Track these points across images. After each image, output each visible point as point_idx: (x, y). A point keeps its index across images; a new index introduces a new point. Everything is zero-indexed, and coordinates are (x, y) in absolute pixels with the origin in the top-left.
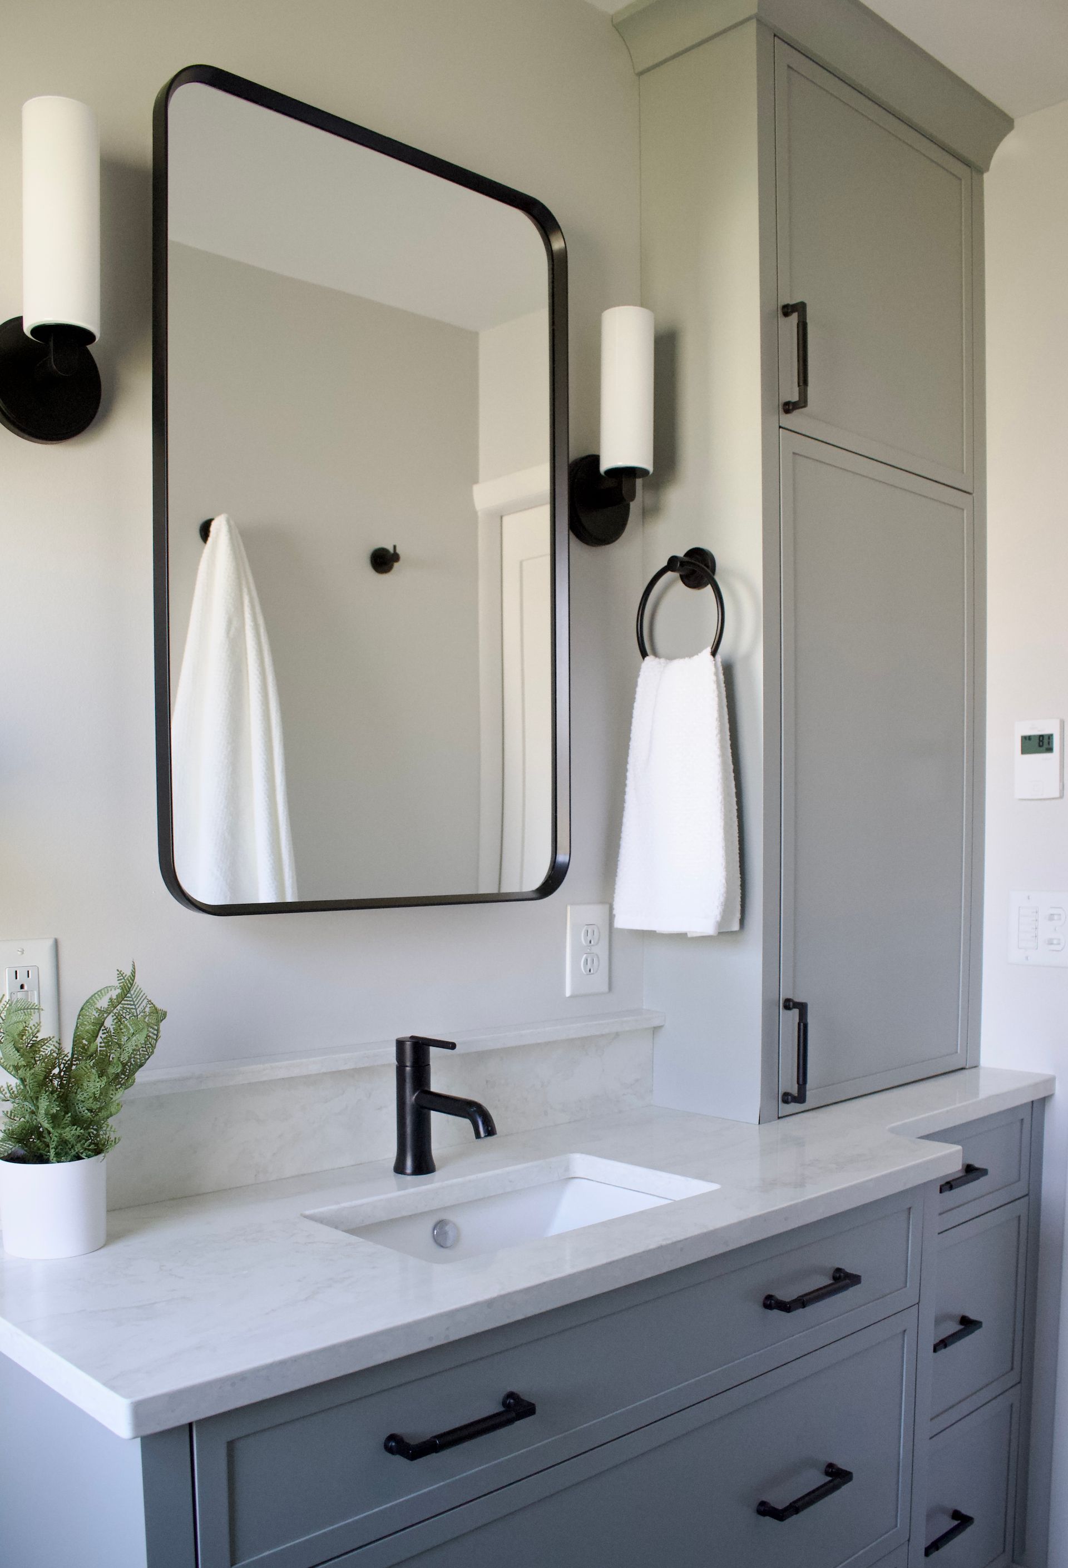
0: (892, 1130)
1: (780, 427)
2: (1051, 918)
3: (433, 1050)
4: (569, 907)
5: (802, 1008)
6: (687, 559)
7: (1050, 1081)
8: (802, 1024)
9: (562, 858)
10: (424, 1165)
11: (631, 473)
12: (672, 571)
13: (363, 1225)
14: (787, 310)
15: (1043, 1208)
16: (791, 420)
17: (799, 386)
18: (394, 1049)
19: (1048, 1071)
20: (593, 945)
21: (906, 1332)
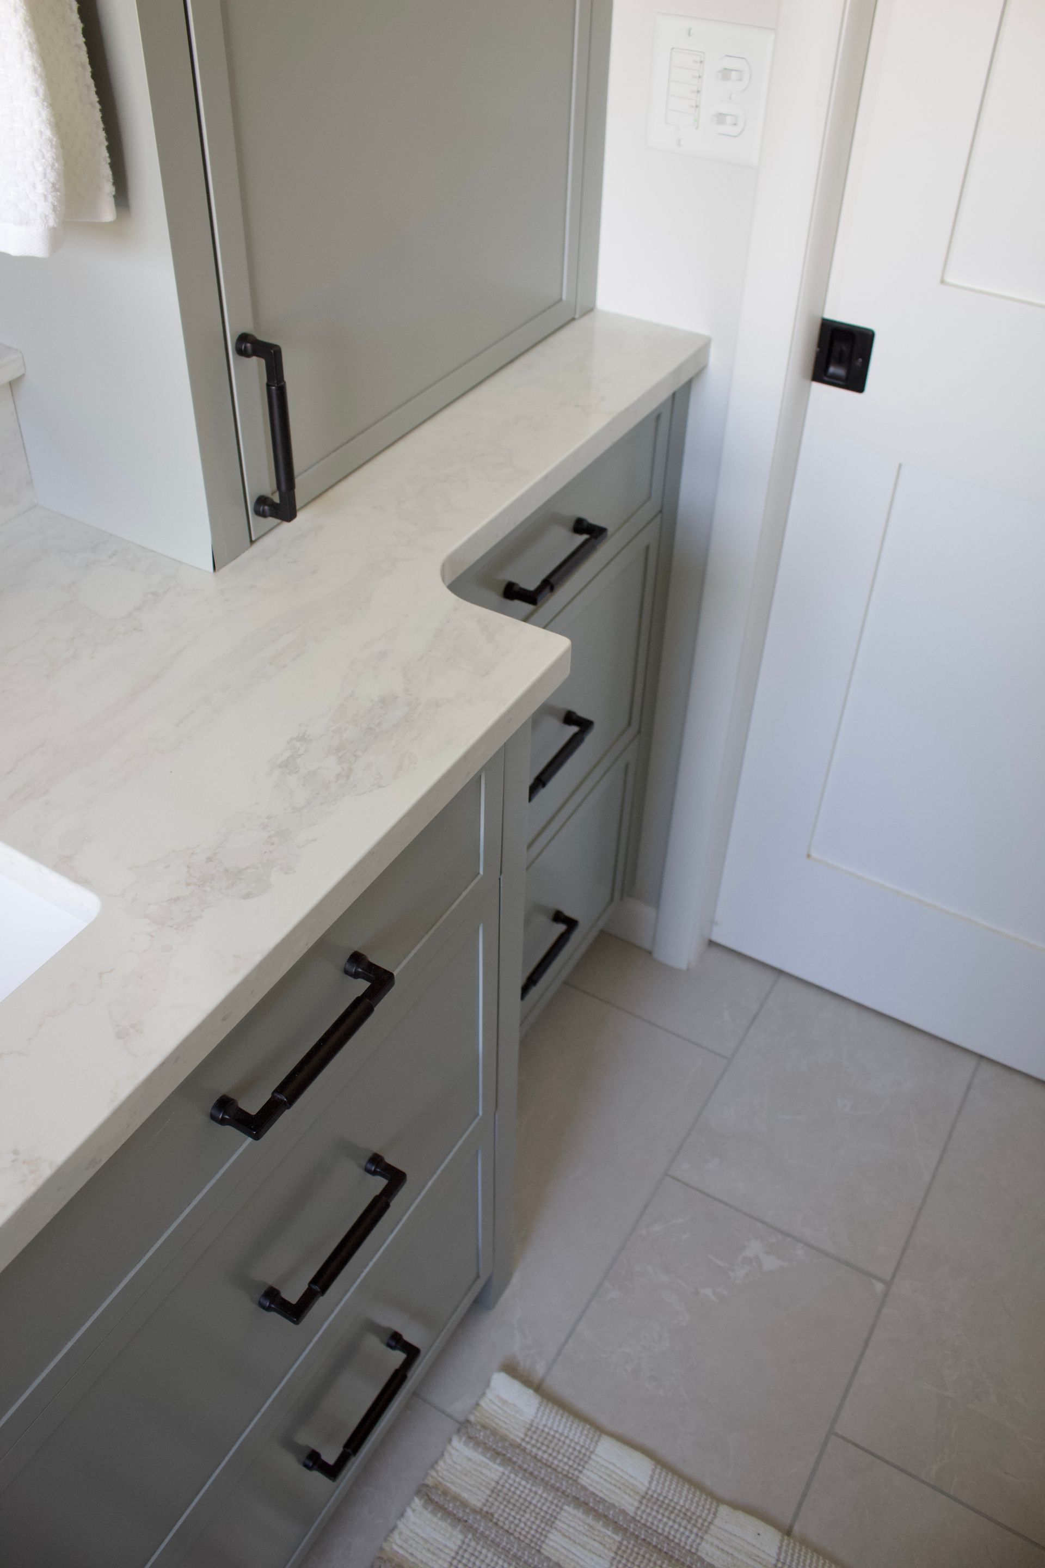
2: (725, 74)
5: (270, 355)
7: (703, 349)
8: (274, 386)
15: (680, 518)
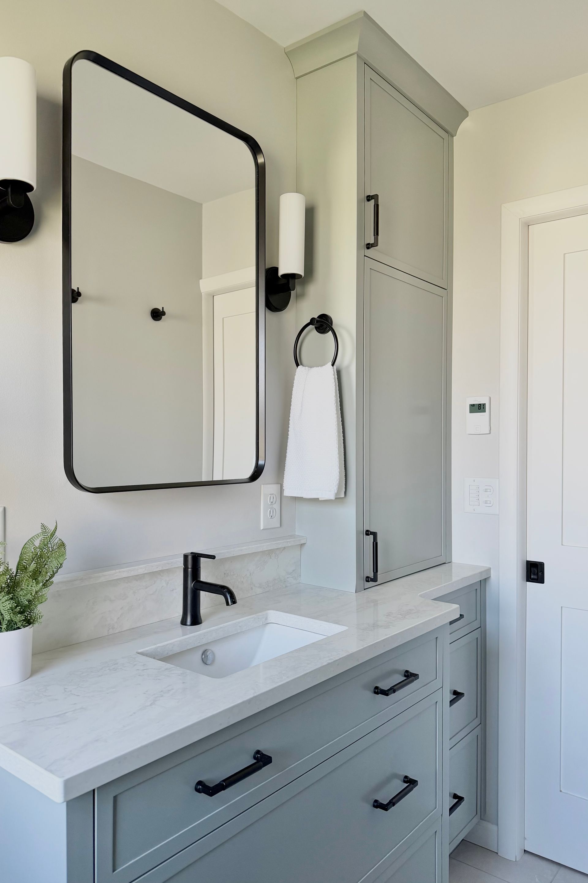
0: (421, 596)
1: (365, 256)
2: (486, 491)
3: (202, 560)
4: (262, 485)
5: (375, 534)
6: (319, 319)
7: (489, 570)
8: (375, 543)
9: (261, 462)
10: (196, 621)
11: (293, 276)
12: (312, 325)
13: (168, 655)
14: (369, 198)
16: (371, 252)
17: (374, 236)
18: (183, 559)
19: (487, 565)
20: (273, 504)
21: (437, 702)
